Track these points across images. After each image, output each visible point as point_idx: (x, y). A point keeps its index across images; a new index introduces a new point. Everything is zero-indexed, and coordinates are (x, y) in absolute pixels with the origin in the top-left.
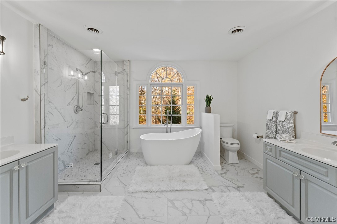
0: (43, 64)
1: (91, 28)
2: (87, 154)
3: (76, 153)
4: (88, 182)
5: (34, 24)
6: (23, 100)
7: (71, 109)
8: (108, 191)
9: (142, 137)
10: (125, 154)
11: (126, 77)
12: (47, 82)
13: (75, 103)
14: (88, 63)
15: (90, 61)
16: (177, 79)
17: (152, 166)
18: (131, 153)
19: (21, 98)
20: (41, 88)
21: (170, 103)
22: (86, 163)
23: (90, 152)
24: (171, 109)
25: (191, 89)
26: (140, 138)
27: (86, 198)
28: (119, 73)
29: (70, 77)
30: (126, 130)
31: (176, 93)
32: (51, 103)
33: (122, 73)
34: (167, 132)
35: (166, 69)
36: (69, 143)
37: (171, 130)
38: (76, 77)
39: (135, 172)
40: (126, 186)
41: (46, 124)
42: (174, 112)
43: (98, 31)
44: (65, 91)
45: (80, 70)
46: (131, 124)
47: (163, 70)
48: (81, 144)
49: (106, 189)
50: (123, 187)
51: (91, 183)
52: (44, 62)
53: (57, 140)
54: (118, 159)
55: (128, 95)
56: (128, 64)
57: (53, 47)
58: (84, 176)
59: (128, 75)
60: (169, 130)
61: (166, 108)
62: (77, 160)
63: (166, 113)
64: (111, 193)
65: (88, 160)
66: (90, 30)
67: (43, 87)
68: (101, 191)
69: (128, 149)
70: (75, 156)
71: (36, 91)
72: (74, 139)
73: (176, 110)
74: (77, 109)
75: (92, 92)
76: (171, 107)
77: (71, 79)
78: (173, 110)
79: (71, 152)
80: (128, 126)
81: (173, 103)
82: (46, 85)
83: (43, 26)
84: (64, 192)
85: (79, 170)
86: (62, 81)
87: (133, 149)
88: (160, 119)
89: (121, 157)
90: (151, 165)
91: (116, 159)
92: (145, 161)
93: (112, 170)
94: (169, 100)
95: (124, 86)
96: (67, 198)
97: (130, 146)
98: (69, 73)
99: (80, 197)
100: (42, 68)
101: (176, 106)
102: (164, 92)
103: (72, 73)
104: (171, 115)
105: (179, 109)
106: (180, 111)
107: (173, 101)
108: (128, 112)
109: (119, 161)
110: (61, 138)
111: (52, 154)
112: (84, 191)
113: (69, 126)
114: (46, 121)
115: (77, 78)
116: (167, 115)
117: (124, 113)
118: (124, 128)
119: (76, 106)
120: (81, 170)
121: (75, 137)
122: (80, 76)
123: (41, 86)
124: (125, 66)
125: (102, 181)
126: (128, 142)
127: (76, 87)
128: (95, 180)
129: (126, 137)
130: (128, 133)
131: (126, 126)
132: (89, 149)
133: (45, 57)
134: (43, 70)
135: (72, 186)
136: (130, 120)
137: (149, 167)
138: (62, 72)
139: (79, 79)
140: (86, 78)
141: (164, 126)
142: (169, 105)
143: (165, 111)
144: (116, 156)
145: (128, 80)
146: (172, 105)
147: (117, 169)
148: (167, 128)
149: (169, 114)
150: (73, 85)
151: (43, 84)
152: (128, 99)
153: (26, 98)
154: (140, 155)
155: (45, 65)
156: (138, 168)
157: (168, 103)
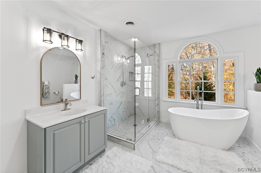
0: (102, 54)
1: (129, 22)
2: (129, 116)
3: (122, 114)
4: (127, 139)
5: (98, 30)
6: (92, 78)
7: (119, 84)
8: (140, 152)
9: (170, 110)
10: (155, 122)
11: (156, 58)
12: (104, 66)
13: (121, 80)
14: (130, 51)
15: (131, 49)
16: (209, 56)
17: (181, 139)
18: (161, 122)
19: (91, 76)
20: (101, 70)
21: (201, 79)
22: (128, 123)
23: (131, 115)
24: (202, 85)
25: (228, 64)
26: (168, 111)
27: (124, 152)
28: (151, 55)
29: (118, 62)
30: (157, 102)
31: (208, 69)
32: (107, 79)
33: (154, 55)
34: (198, 108)
35: (196, 47)
36: (118, 107)
37: (202, 107)
38: (121, 62)
39: (164, 141)
40: (154, 152)
41: (104, 94)
42: (205, 88)
43: (133, 23)
44: (115, 72)
45: (124, 56)
46: (161, 97)
47: (193, 49)
48: (125, 109)
49: (138, 149)
50: (152, 152)
51: (128, 141)
52: (103, 53)
53: (110, 104)
54: (149, 125)
55: (159, 72)
56: (158, 47)
57: (108, 43)
58: (125, 133)
59: (159, 56)
60: (200, 106)
61: (196, 84)
62: (123, 119)
63: (196, 89)
64: (141, 155)
65: (129, 121)
66: (128, 24)
67: (102, 69)
68: (134, 150)
69: (159, 118)
70: (121, 116)
71: (99, 72)
72: (121, 105)
73: (208, 86)
74: (123, 83)
75: (133, 72)
76: (202, 82)
77: (119, 63)
78: (204, 85)
79: (119, 114)
80: (159, 99)
81: (205, 79)
82: (104, 68)
83: (102, 30)
84: (112, 141)
85: (123, 127)
86: (113, 65)
87: (163, 119)
88: (190, 94)
89: (152, 124)
90: (179, 139)
91: (148, 125)
92: (173, 133)
93: (144, 134)
94: (199, 77)
95: (155, 65)
96: (113, 147)
97: (160, 116)
98: (117, 59)
99: (120, 150)
100: (102, 57)
101: (208, 82)
102: (194, 69)
103: (119, 59)
104: (203, 91)
105: (212, 85)
106: (212, 87)
107: (204, 77)
108: (159, 87)
109: (150, 127)
110: (113, 103)
111: (103, 115)
112: (123, 145)
113: (118, 95)
114: (104, 91)
115: (123, 62)
116: (197, 91)
117: (155, 88)
118: (155, 100)
119: (122, 82)
120: (124, 127)
121: (121, 103)
122: (124, 60)
123: (101, 69)
124: (156, 48)
125: (136, 142)
126: (158, 112)
127: (122, 69)
128: (131, 140)
129: (157, 108)
130: (158, 104)
131: (157, 98)
132: (131, 113)
133: (103, 50)
134: (102, 58)
135: (117, 139)
136: (160, 94)
137: (177, 139)
138: (113, 59)
139: (124, 63)
140: (128, 61)
141: (194, 102)
142: (200, 81)
143: (195, 86)
144: (148, 123)
145: (158, 60)
146: (203, 81)
147: (148, 134)
148: (197, 104)
149: (200, 90)
150: (120, 67)
151: (102, 68)
152: (159, 76)
153: (94, 76)
154: (168, 125)
155: (104, 55)
156: (167, 138)
157: (199, 79)
